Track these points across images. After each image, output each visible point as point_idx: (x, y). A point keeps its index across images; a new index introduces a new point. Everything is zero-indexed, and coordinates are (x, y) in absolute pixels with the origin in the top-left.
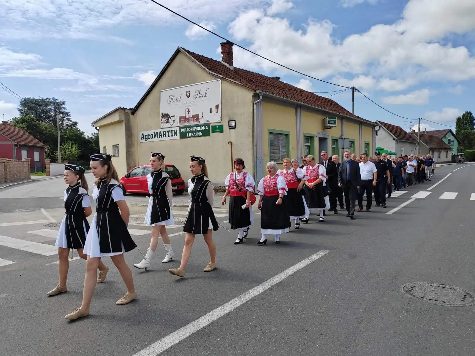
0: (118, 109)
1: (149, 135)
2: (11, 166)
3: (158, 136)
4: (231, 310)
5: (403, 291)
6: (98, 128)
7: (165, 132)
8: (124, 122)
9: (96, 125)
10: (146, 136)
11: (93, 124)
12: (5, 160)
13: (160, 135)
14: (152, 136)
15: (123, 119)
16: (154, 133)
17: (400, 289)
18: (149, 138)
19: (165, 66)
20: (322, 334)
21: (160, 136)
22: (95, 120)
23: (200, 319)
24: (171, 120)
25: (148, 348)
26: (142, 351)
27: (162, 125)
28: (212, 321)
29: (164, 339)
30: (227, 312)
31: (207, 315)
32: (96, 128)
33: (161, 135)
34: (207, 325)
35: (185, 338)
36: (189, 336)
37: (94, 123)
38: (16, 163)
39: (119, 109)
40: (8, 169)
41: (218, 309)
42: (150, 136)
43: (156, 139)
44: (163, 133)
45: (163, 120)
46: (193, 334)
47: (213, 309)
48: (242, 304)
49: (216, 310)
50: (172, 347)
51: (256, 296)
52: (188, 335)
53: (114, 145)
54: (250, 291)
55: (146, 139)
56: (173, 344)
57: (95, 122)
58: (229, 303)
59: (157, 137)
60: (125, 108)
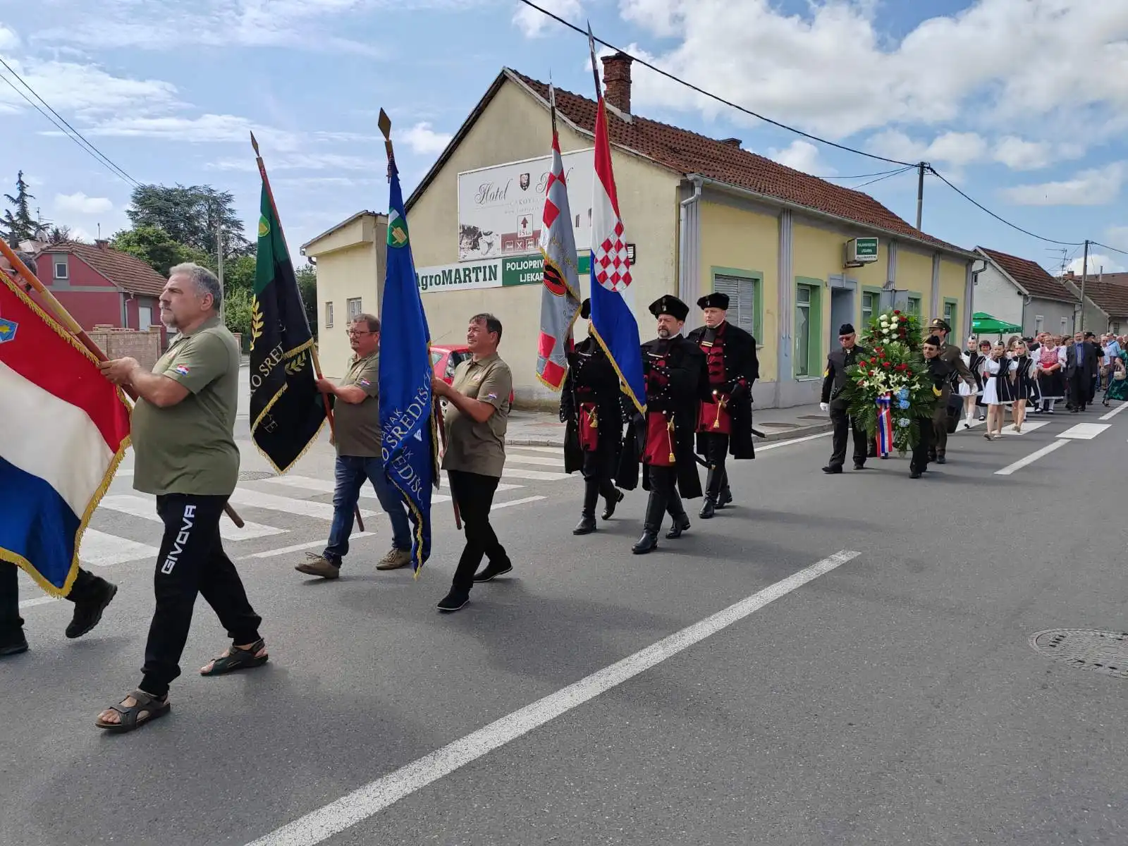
0: (361, 216)
1: (431, 277)
2: (121, 343)
3: (453, 280)
4: (648, 668)
5: (1035, 644)
6: (314, 259)
7: (469, 269)
8: (374, 245)
9: (310, 252)
10: (424, 279)
11: (304, 250)
12: (107, 330)
13: (456, 278)
14: (438, 278)
15: (373, 238)
16: (444, 272)
17: (1030, 640)
18: (431, 284)
19: (473, 113)
20: (850, 724)
21: (458, 280)
22: (308, 240)
23: (583, 681)
24: (483, 242)
25: (482, 731)
26: (472, 735)
27: (463, 253)
28: (609, 685)
29: (513, 716)
30: (638, 670)
31: (597, 674)
32: (310, 259)
33: (460, 278)
34: (598, 694)
35: (555, 716)
36: (565, 713)
37: (306, 248)
38: (131, 336)
39: (364, 214)
40: (113, 351)
41: (618, 663)
42: (433, 280)
43: (448, 287)
44: (465, 273)
45: (465, 241)
46: (572, 710)
47: (607, 665)
48: (670, 657)
49: (614, 666)
50: (530, 732)
51: (698, 642)
52: (562, 710)
53: (350, 300)
54: (686, 630)
55: (425, 287)
56: (533, 727)
57: (308, 246)
58: (642, 654)
59: (451, 283)
60: (376, 212)
